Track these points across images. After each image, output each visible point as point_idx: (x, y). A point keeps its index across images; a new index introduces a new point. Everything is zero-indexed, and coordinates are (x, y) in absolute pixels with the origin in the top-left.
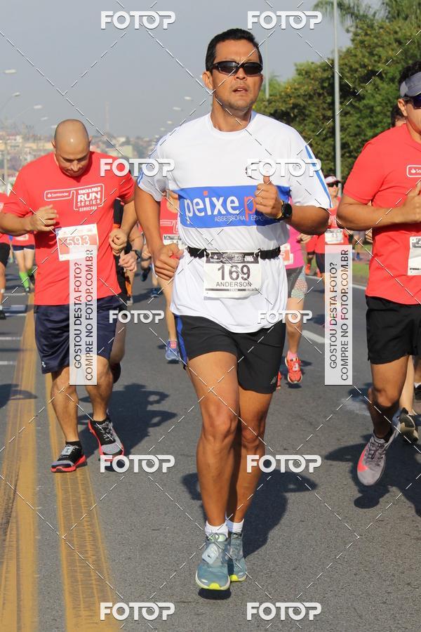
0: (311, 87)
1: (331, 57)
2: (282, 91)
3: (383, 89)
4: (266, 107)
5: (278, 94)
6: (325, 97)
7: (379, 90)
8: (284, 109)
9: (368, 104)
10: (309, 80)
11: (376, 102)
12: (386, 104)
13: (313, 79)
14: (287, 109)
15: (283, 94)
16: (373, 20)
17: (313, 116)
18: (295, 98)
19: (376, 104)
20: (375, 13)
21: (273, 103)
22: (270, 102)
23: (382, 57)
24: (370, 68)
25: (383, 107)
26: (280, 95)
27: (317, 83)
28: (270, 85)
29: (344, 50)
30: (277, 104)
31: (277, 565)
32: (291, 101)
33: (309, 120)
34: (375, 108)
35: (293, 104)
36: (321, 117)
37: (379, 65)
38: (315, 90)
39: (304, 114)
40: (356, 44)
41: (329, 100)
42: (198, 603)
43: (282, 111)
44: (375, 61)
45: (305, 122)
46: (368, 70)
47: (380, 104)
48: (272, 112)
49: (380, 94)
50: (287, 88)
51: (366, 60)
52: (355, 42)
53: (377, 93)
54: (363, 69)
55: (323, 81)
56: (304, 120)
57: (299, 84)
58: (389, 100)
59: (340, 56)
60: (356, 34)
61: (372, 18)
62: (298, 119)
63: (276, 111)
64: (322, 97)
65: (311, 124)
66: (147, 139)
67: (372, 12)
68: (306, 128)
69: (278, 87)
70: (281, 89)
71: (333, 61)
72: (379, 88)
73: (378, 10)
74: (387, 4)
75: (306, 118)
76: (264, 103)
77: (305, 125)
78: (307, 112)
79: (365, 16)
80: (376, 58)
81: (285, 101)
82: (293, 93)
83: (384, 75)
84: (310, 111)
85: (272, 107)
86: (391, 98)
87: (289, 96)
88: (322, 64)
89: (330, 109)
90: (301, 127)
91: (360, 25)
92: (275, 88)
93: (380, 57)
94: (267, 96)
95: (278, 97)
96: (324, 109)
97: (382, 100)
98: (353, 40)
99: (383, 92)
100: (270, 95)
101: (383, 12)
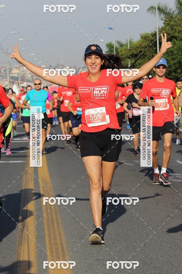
0: (147, 44)
1: (155, 31)
2: (135, 46)
3: (177, 43)
4: (128, 52)
5: (133, 47)
6: (153, 48)
7: (175, 44)
8: (135, 53)
9: (171, 50)
10: (146, 41)
11: (174, 49)
12: (179, 50)
13: (147, 40)
14: (137, 53)
15: (135, 47)
16: (172, 15)
17: (148, 56)
18: (140, 48)
19: (175, 50)
20: (173, 12)
21: (131, 51)
22: (130, 50)
23: (177, 30)
24: (172, 35)
25: (178, 51)
26: (134, 47)
27: (150, 42)
28: (130, 43)
29: (161, 28)
30: (133, 51)
31: (137, 244)
32: (139, 50)
33: (147, 57)
34: (174, 52)
35: (140, 51)
36: (151, 56)
37: (176, 33)
38: (149, 45)
39: (144, 55)
40: (166, 25)
41: (155, 49)
42: (104, 260)
43: (135, 54)
44: (174, 32)
45: (145, 58)
46: (171, 36)
47: (176, 50)
48: (131, 54)
49: (176, 46)
50: (137, 44)
51: (170, 32)
52: (165, 24)
53: (175, 46)
54: (169, 35)
55: (152, 41)
56: (144, 57)
57: (142, 42)
58: (180, 48)
59: (159, 30)
60: (165, 21)
61: (172, 14)
62: (141, 57)
63: (132, 54)
64: (151, 48)
65: (147, 59)
66: (78, 67)
67: (172, 11)
68: (145, 61)
69: (133, 44)
70: (134, 45)
71: (156, 32)
72: (176, 43)
73: (175, 11)
74: (178, 8)
75: (145, 57)
76: (128, 51)
77: (145, 60)
78: (145, 54)
79: (169, 13)
80: (174, 31)
81: (136, 50)
82: (139, 46)
83: (178, 38)
84: (147, 54)
85: (131, 52)
86: (181, 47)
87: (138, 47)
88: (151, 33)
89: (155, 53)
90: (143, 60)
91: (167, 17)
92: (132, 44)
93: (176, 30)
94: (129, 48)
95: (133, 48)
96: (153, 53)
97: (177, 48)
98: (164, 23)
99: (177, 45)
100: (130, 47)
101: (177, 11)
